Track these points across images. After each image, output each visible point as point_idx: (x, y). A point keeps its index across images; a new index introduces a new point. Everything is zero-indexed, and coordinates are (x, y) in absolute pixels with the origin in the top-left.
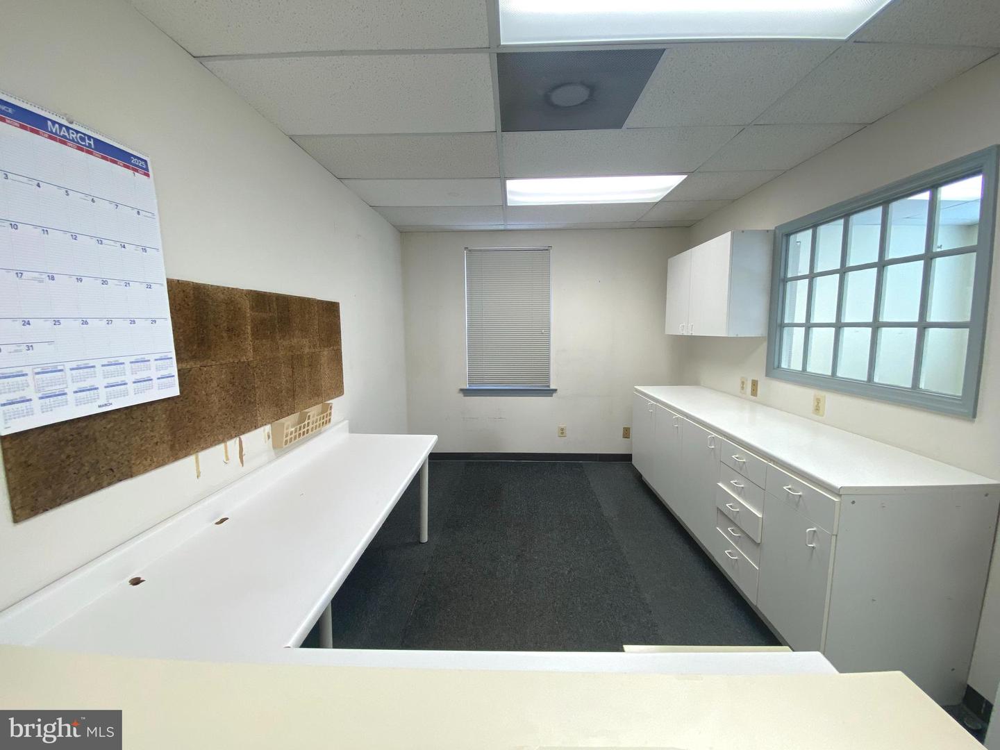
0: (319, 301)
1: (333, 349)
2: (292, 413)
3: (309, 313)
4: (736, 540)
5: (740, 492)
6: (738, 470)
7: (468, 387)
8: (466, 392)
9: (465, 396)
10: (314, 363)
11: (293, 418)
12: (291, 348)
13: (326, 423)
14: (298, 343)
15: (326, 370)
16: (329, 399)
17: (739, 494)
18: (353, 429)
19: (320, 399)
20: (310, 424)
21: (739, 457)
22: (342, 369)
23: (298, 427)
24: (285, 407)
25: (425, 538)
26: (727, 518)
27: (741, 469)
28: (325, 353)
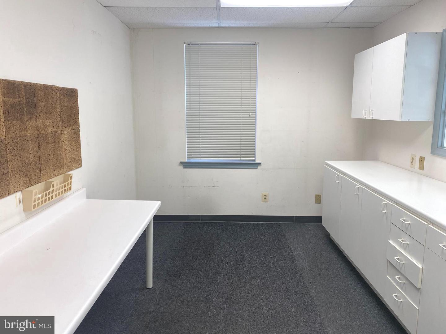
0: (60, 88)
1: (72, 129)
2: (39, 182)
3: (52, 98)
4: (402, 286)
5: (406, 247)
6: (405, 230)
7: (187, 161)
8: (185, 165)
9: (184, 168)
10: (56, 139)
11: (40, 186)
12: (37, 128)
13: (67, 190)
14: (42, 123)
15: (66, 146)
16: (70, 171)
17: (405, 249)
18: (90, 196)
19: (63, 170)
20: (54, 191)
21: (406, 219)
22: (80, 146)
23: (44, 194)
24: (33, 178)
25: (150, 285)
26: (395, 269)
27: (407, 229)
28: (66, 132)
